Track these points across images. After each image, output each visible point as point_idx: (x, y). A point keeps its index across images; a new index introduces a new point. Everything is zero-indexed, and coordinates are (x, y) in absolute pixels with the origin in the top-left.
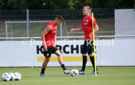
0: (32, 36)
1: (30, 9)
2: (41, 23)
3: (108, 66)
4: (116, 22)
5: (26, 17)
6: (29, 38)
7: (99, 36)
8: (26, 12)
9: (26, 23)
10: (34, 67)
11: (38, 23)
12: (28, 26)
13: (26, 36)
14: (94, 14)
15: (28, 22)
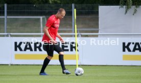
0: (11, 32)
1: (8, 4)
2: (21, 18)
3: (90, 65)
4: (99, 19)
5: (4, 12)
6: (7, 34)
7: (82, 34)
8: (4, 6)
9: (4, 18)
10: (11, 65)
11: (16, 19)
12: (5, 22)
13: (4, 32)
14: (76, 10)
15: (6, 17)
